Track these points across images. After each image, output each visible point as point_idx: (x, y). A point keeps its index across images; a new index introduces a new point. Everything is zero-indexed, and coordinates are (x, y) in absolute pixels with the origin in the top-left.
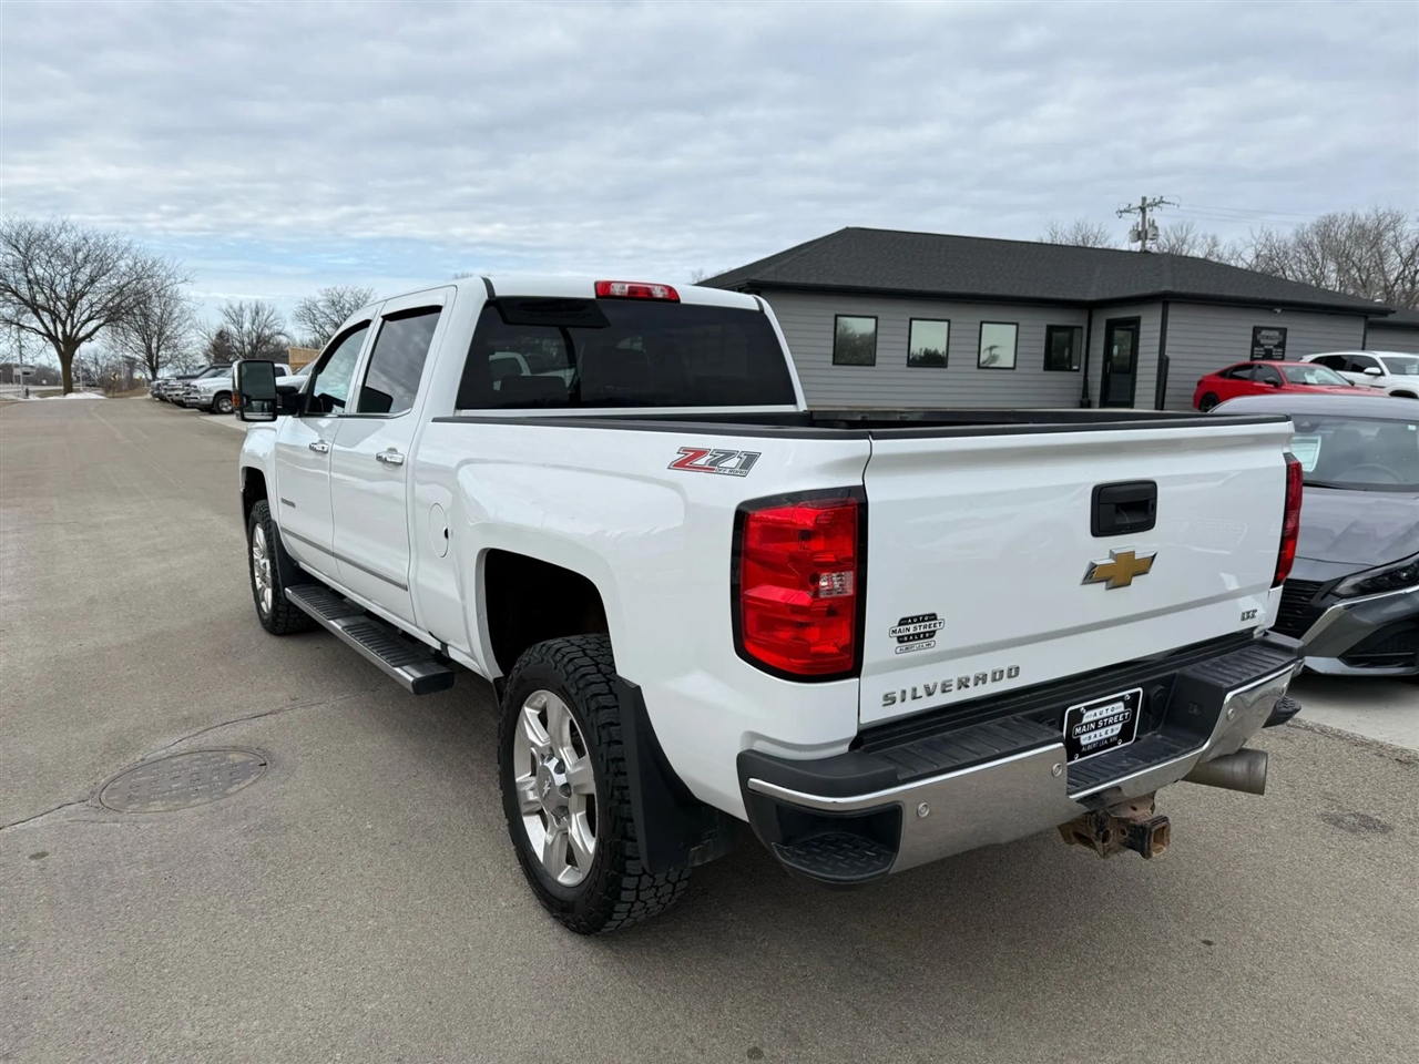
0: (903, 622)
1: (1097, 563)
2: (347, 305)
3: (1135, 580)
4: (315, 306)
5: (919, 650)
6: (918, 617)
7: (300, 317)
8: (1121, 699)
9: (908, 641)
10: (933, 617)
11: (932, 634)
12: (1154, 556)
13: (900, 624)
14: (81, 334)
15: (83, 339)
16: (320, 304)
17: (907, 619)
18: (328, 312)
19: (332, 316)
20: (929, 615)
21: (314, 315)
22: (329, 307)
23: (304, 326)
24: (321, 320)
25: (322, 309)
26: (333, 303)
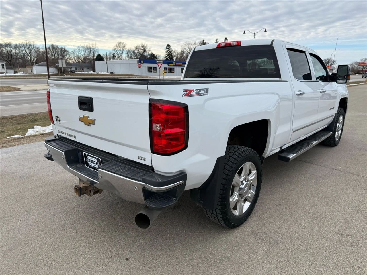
8: (96, 158)
9: (57, 121)
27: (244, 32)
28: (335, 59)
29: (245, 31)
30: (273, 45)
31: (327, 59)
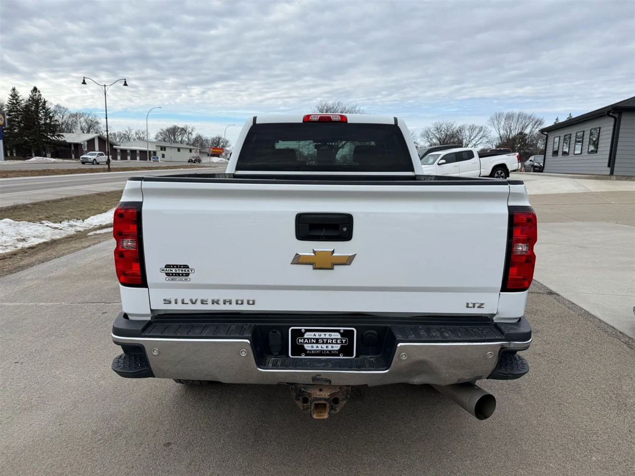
0: (167, 266)
1: (300, 254)
2: (443, 129)
3: (336, 267)
4: (430, 130)
5: (178, 281)
6: (177, 266)
7: (423, 136)
8: (338, 331)
9: (172, 275)
10: (186, 267)
11: (188, 275)
12: (355, 255)
13: (166, 267)
14: (340, 146)
15: (340, 148)
16: (431, 130)
17: (170, 265)
18: (434, 133)
19: (436, 135)
20: (183, 266)
21: (429, 134)
22: (435, 130)
23: (424, 140)
24: (431, 137)
25: (432, 132)
26: (437, 129)
27: (82, 81)
28: (227, 138)
29: (84, 80)
30: (398, 125)
31: (216, 138)
